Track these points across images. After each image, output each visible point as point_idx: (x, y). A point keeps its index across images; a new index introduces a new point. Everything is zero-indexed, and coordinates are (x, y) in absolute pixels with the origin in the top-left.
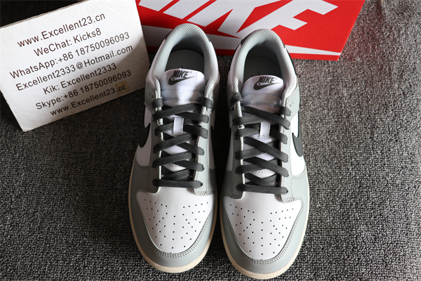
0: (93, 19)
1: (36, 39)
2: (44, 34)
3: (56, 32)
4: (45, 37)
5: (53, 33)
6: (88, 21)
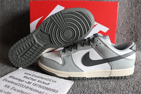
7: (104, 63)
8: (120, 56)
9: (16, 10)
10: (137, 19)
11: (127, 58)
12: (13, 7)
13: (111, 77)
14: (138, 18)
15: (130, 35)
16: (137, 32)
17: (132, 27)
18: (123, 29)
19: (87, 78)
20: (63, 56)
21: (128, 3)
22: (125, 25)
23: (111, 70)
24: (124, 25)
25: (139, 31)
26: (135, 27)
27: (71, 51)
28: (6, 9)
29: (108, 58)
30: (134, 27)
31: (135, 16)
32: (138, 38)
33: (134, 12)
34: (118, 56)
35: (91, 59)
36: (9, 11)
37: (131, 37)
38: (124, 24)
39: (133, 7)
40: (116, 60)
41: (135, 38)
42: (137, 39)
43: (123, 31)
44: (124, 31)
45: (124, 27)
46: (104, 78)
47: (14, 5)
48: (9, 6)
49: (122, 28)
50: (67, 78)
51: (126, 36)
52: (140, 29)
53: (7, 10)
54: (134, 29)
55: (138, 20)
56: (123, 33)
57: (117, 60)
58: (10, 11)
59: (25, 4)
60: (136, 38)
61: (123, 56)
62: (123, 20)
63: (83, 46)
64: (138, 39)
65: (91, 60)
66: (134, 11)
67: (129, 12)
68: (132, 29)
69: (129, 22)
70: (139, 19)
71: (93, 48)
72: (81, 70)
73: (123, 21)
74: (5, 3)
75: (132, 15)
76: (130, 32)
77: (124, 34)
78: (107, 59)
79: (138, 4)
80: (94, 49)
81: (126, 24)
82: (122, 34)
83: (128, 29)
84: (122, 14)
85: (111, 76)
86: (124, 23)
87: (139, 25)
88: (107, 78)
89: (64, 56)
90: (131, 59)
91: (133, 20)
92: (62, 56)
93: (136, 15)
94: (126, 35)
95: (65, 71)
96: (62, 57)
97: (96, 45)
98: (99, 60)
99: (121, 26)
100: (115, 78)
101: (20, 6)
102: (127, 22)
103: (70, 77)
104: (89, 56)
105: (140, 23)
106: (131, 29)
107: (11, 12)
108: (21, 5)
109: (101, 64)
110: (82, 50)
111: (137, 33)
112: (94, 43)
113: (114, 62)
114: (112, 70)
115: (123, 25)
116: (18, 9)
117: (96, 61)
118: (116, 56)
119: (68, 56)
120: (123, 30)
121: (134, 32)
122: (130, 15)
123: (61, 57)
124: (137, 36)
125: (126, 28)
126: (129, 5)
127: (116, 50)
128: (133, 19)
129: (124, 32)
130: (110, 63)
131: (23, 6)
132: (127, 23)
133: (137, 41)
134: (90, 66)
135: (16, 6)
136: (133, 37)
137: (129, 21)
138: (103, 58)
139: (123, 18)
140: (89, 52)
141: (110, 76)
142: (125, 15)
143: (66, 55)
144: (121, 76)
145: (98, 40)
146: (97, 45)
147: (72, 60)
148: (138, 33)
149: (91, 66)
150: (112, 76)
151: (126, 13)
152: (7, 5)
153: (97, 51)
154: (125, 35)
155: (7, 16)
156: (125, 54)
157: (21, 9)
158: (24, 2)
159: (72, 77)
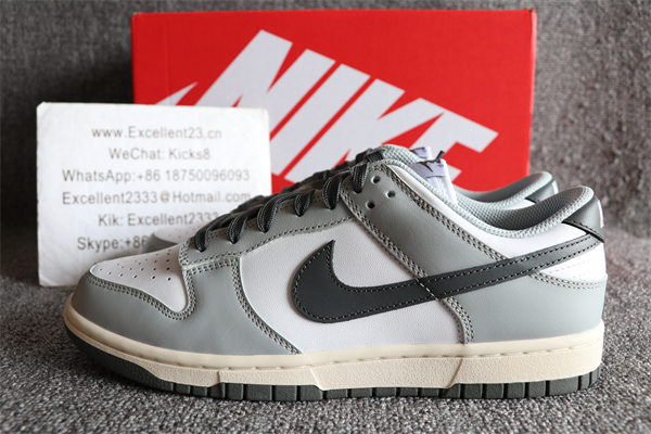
0: (205, 133)
1: (118, 133)
2: (132, 129)
3: (149, 134)
4: (132, 134)
5: (144, 133)
6: (197, 133)
7: (417, 302)
8: (506, 262)
9: (63, 64)
10: (628, 89)
11: (552, 275)
12: (44, 48)
13: (463, 385)
14: (632, 84)
15: (602, 166)
16: (633, 150)
17: (608, 129)
18: (565, 140)
19: (325, 392)
20: (191, 267)
21: (582, 21)
22: (576, 121)
23: (459, 346)
24: (572, 122)
25: (642, 146)
26: (624, 128)
27: (235, 241)
28: (13, 57)
29: (435, 272)
30: (619, 129)
31: (619, 76)
32: (639, 177)
33: (611, 58)
34: (497, 265)
35: (339, 283)
36: (27, 65)
37: (606, 175)
38: (571, 116)
39: (606, 38)
40: (481, 286)
41: (628, 178)
42: (638, 183)
43: (565, 150)
44: (569, 151)
45: (570, 129)
46: (423, 393)
47: (49, 42)
48: (27, 42)
49: (562, 136)
50: (209, 388)
51: (584, 172)
52: (648, 136)
53: (15, 62)
54: (617, 137)
55: (633, 96)
56: (568, 160)
57: (488, 284)
58: (33, 67)
59: (106, 36)
60: (631, 181)
61: (527, 265)
62: (565, 97)
63: (301, 214)
64: (642, 182)
65: (342, 285)
66: (613, 53)
67: (590, 59)
68: (608, 137)
69: (594, 105)
70: (638, 88)
71: (355, 220)
72: (284, 345)
73: (562, 102)
74: (8, 31)
75: (603, 75)
76: (599, 151)
77: (572, 165)
78: (432, 278)
79: (627, 20)
80: (360, 224)
81: (579, 115)
82: (562, 161)
83: (589, 136)
84: (559, 70)
85: (460, 380)
86: (566, 111)
87: (638, 115)
88: (441, 394)
89: (196, 265)
90: (577, 279)
91: (611, 97)
92: (185, 268)
93: (624, 73)
94: (583, 166)
95: (199, 348)
96: (185, 273)
97: (371, 205)
98: (387, 287)
99: (557, 126)
100: (485, 392)
101: (80, 42)
102: (581, 106)
103: (227, 384)
104: (330, 265)
105: (647, 110)
106: (603, 139)
107: (35, 71)
108: (85, 39)
109: (397, 307)
110: (297, 236)
111: (633, 155)
112: (359, 191)
113: (472, 298)
114: (462, 342)
115: (567, 122)
116: (70, 58)
117: (369, 289)
118: (483, 259)
119: (217, 267)
120: (566, 145)
121: (619, 152)
122: (594, 73)
123: (179, 273)
124: (636, 167)
125: (577, 133)
126: (586, 28)
127: (484, 230)
128: (612, 92)
129: (571, 155)
130: (450, 301)
131: (95, 44)
132: (582, 111)
133: (638, 192)
134: (334, 320)
135: (62, 43)
136: (617, 173)
137: (591, 103)
138: (409, 272)
139: (564, 87)
140: (331, 244)
141: (456, 382)
142: (569, 76)
143: (207, 262)
144: (524, 381)
145: (383, 176)
146: (376, 203)
147: (241, 286)
148: (640, 156)
149: (341, 319)
150: (466, 378)
151: (576, 65)
152: (15, 42)
153: (373, 238)
154: (578, 168)
155: (15, 90)
156: (539, 253)
157: (84, 58)
158: (101, 27)
159: (234, 385)
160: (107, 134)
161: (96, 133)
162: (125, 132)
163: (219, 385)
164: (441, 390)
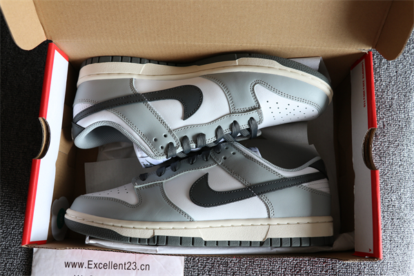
0: (138, 267)
1: (81, 265)
2: (90, 263)
3: (101, 266)
4: (90, 266)
5: (97, 266)
6: (133, 266)
8: (286, 179)
13: (271, 239)
19: (206, 242)
20: (139, 187)
27: (160, 176)
35: (211, 190)
46: (252, 244)
50: (148, 239)
63: (192, 164)
65: (213, 191)
71: (218, 164)
72: (187, 217)
78: (254, 186)
80: (220, 166)
89: (141, 186)
92: (136, 187)
96: (135, 190)
97: (225, 158)
98: (233, 191)
100: (281, 242)
104: (207, 183)
112: (219, 153)
130: (263, 197)
134: (210, 206)
138: (243, 184)
140: (207, 174)
141: (268, 237)
143: (147, 184)
146: (227, 157)
149: (213, 205)
150: (272, 235)
156: (301, 177)
159: (162, 236)
160: (74, 265)
161: (67, 265)
162: (86, 265)
163: (154, 237)
164: (260, 242)
